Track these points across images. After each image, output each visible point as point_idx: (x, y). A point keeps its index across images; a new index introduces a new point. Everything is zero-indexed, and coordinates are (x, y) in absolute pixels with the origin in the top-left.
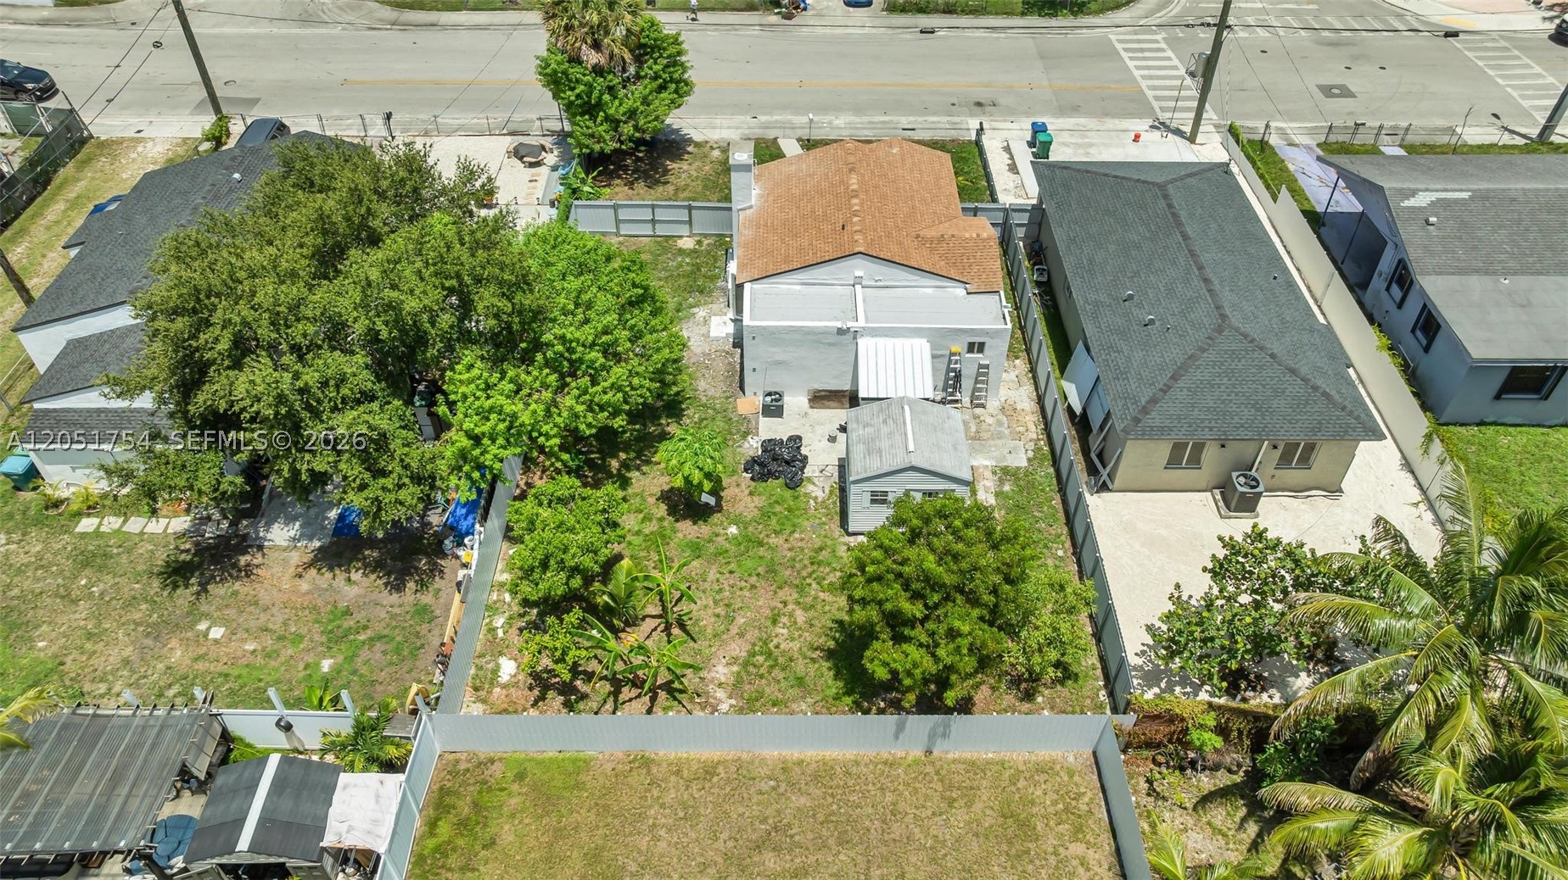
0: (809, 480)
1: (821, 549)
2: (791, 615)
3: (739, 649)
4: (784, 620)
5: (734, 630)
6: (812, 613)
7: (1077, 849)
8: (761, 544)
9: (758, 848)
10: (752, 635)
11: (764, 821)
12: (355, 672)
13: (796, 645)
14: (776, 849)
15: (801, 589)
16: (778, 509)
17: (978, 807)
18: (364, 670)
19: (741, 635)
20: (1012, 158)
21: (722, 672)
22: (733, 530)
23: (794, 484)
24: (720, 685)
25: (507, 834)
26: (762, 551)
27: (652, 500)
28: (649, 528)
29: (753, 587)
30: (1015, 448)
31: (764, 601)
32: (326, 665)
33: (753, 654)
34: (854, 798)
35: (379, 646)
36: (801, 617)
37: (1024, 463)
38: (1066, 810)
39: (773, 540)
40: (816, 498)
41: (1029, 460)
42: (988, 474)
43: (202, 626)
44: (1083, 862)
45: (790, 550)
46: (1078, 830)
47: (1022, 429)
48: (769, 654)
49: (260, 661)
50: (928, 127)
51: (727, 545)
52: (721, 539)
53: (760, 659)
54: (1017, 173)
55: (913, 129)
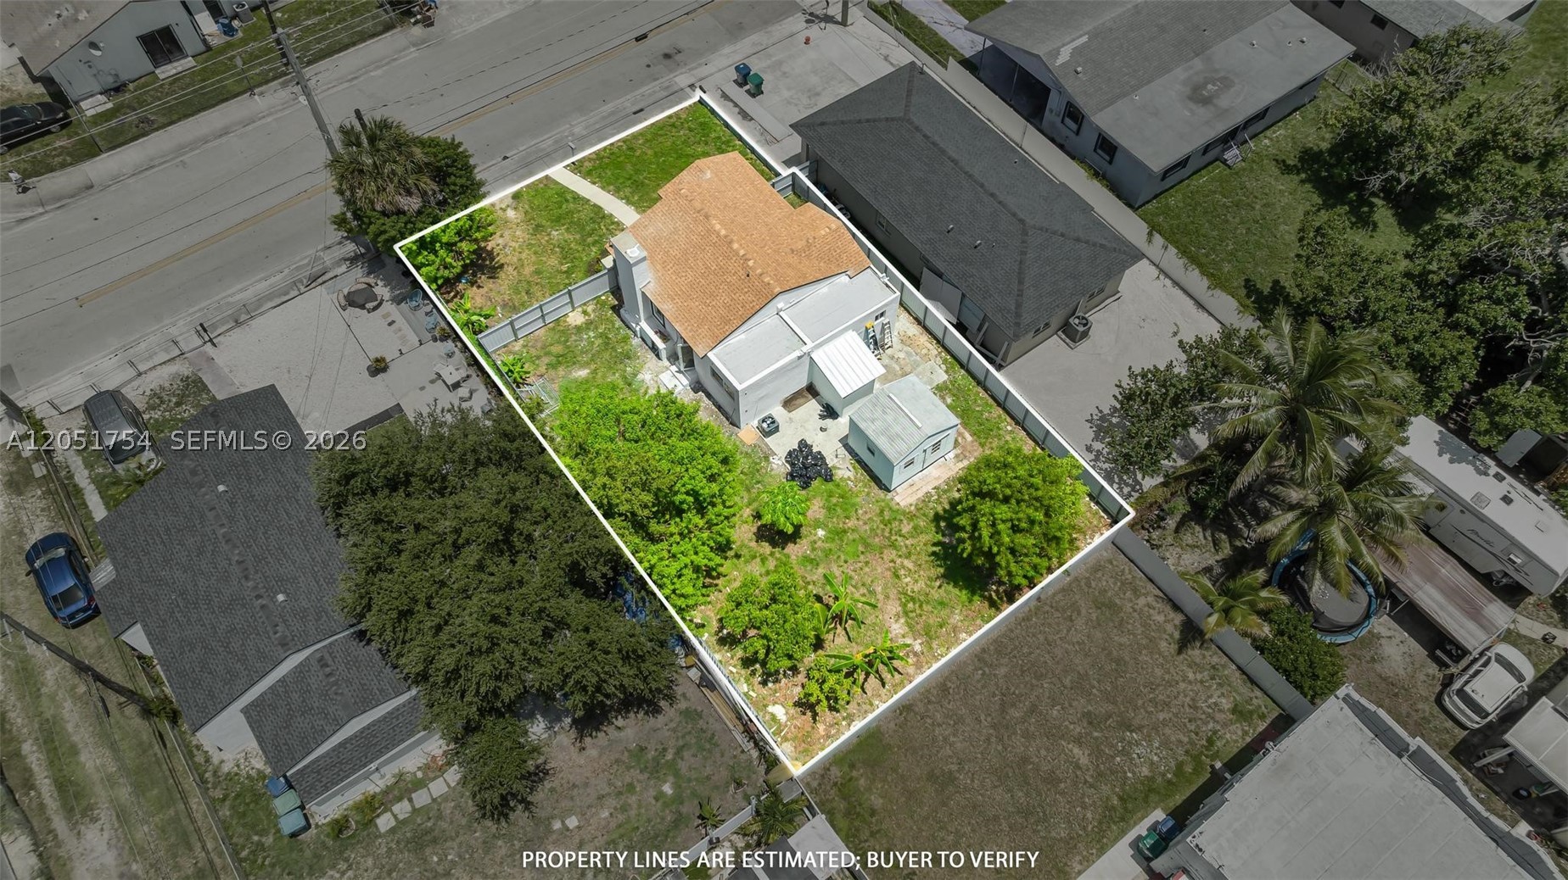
0: (835, 468)
1: (882, 511)
2: (903, 567)
3: (893, 607)
4: (902, 572)
5: (881, 597)
6: (913, 558)
7: (1142, 601)
8: (845, 531)
9: (1003, 710)
10: (893, 593)
11: (994, 695)
12: (689, 780)
13: (921, 584)
14: (1013, 705)
15: (893, 545)
16: (834, 500)
17: (1084, 611)
18: (694, 775)
19: (887, 597)
20: (736, 105)
21: (897, 628)
22: (821, 533)
23: (828, 477)
24: (904, 636)
25: (877, 801)
26: (850, 536)
27: (753, 544)
28: (771, 564)
29: (867, 563)
30: (932, 367)
31: (880, 568)
32: (667, 789)
33: (905, 605)
34: (1025, 650)
35: (686, 754)
36: (908, 564)
37: (945, 377)
38: (1123, 584)
39: (851, 524)
40: (849, 478)
41: (946, 372)
43: (557, 825)
44: (1149, 606)
45: (865, 523)
46: (1135, 591)
47: (926, 353)
48: (913, 599)
49: (621, 817)
50: (651, 101)
51: (827, 546)
52: (819, 543)
53: (910, 605)
54: (752, 119)
55: (641, 110)
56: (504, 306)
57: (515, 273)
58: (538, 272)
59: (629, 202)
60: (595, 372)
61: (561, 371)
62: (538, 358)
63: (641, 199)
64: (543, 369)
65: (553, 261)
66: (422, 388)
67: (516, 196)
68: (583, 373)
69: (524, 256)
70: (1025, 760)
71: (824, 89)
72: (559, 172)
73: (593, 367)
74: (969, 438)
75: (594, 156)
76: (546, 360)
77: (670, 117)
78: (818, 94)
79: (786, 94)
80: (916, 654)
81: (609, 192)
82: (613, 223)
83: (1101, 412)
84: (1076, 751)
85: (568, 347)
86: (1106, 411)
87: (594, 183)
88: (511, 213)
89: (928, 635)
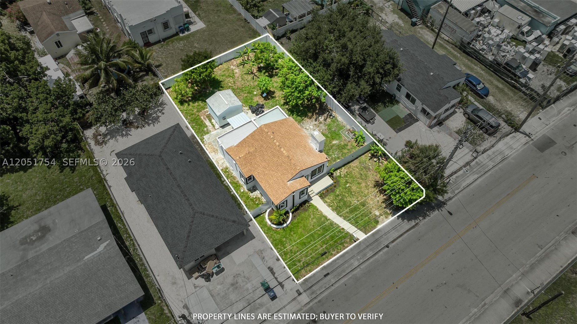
0: (248, 110)
2: (232, 84)
3: (237, 75)
5: (240, 78)
8: (248, 93)
10: (236, 78)
16: (250, 101)
19: (238, 77)
22: (255, 93)
23: (251, 107)
24: (235, 69)
27: (275, 91)
29: (242, 85)
30: (208, 140)
36: (230, 84)
37: (204, 137)
39: (246, 95)
40: (244, 107)
41: (204, 138)
42: (211, 130)
44: (164, 73)
45: (241, 95)
47: (210, 146)
48: (231, 76)
50: (321, 282)
51: (254, 90)
52: (256, 90)
53: (232, 75)
54: (269, 268)
55: (325, 276)
56: (369, 169)
57: (368, 184)
58: (359, 183)
59: (326, 217)
60: (331, 143)
61: (342, 143)
62: (352, 149)
63: (321, 219)
64: (349, 144)
65: (354, 188)
66: (390, 138)
67: (377, 222)
68: (334, 142)
69: (366, 191)
70: (210, 45)
71: (229, 289)
72: (361, 236)
73: (331, 144)
74: (202, 117)
75: (346, 245)
76: (349, 147)
77: (310, 271)
78: (232, 285)
79: (249, 286)
80: (233, 65)
81: (335, 224)
82: (331, 206)
83: (154, 125)
84: (197, 46)
85: (341, 152)
86: (152, 125)
87: (343, 229)
88: (377, 213)
89: (228, 69)
